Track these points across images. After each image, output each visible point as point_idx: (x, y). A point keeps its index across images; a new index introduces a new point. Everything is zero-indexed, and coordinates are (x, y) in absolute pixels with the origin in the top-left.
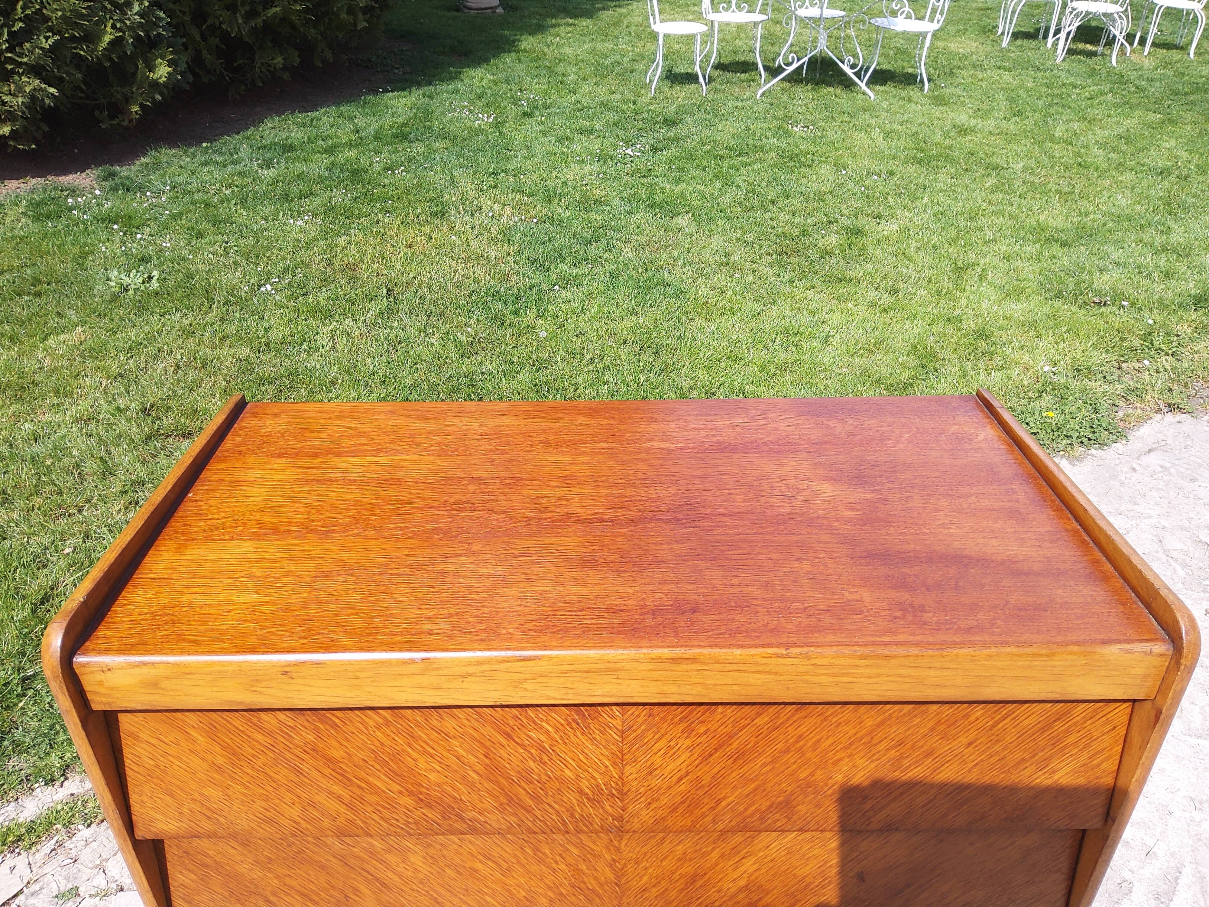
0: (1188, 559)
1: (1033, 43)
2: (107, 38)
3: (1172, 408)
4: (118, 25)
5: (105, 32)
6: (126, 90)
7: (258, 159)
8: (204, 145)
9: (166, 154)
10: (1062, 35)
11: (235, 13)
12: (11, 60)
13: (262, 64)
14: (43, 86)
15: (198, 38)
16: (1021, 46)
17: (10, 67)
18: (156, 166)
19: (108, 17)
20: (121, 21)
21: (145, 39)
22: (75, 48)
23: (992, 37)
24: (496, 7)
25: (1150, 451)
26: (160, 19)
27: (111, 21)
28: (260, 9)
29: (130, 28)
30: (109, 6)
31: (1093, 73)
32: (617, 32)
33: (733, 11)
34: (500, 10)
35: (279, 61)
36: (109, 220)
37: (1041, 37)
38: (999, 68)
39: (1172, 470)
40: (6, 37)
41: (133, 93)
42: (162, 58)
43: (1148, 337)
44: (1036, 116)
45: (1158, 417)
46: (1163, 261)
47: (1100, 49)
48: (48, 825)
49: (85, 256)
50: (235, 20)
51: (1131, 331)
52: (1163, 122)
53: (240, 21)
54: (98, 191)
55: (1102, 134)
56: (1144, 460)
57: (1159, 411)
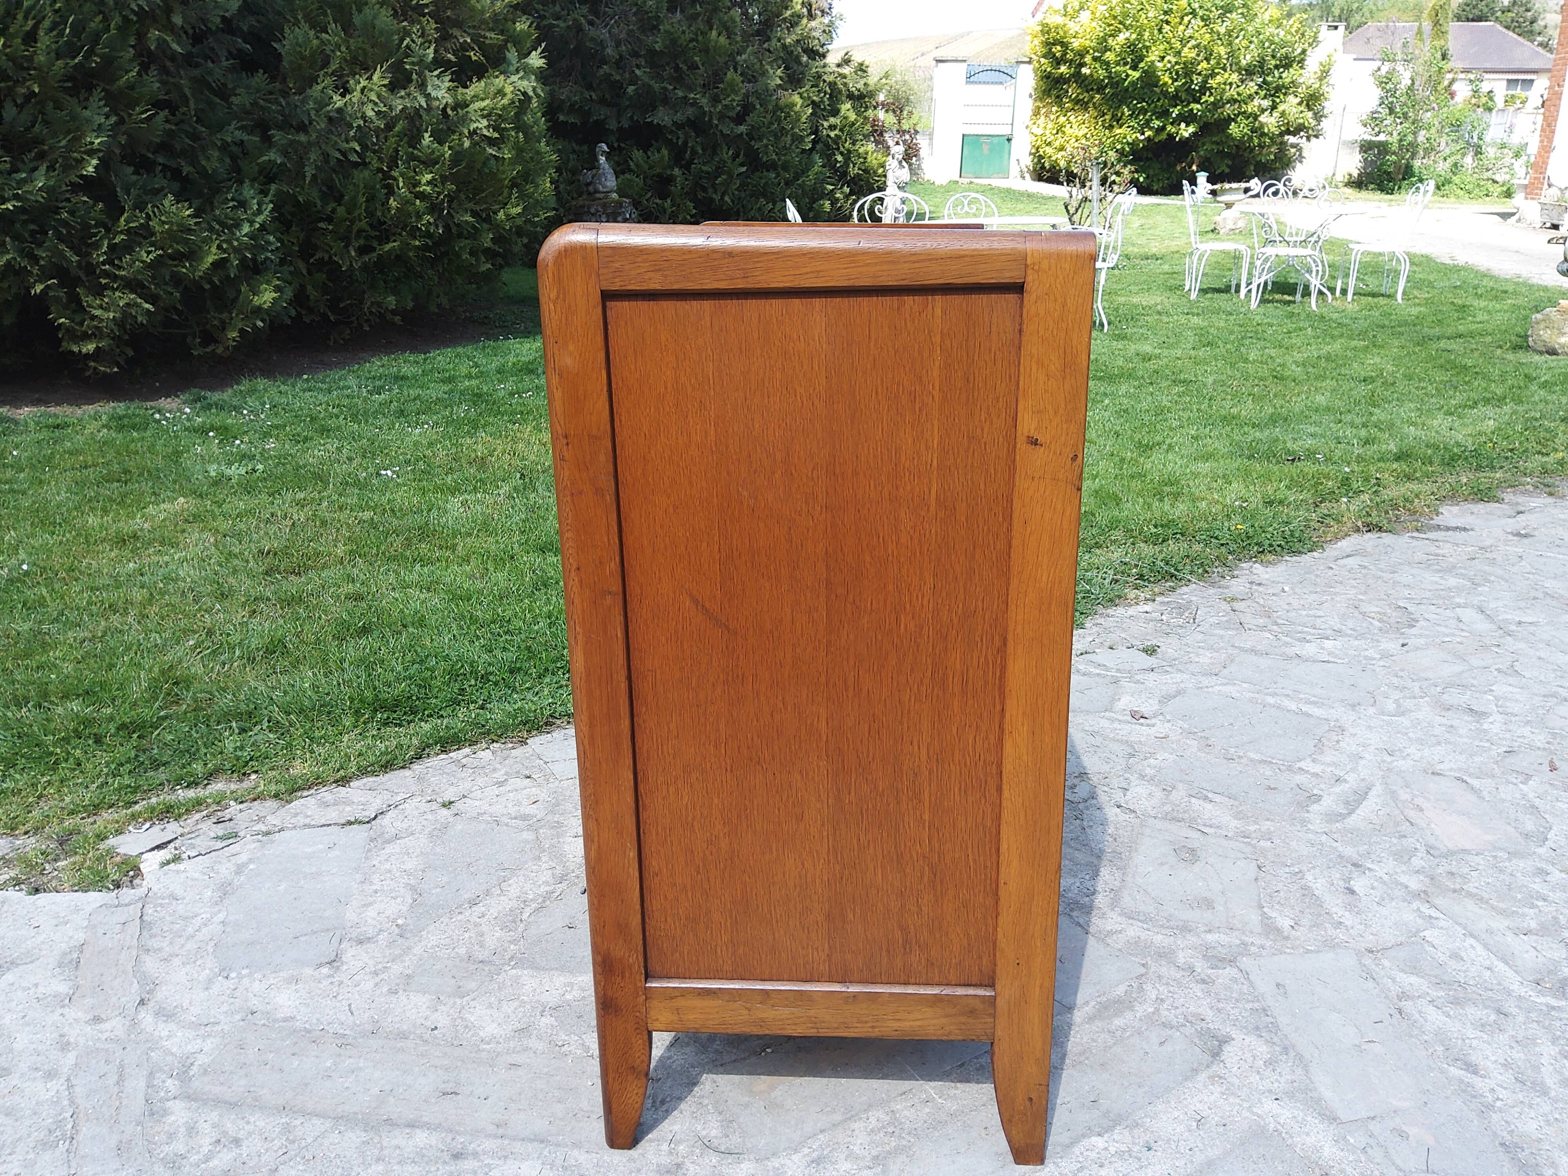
0: (1385, 618)
1: (1223, 296)
2: (210, 259)
3: (1371, 527)
4: (225, 246)
5: (209, 252)
6: (225, 316)
7: (366, 387)
8: (305, 377)
9: (261, 383)
10: (1254, 286)
11: (347, 247)
12: (107, 275)
13: (372, 303)
14: (139, 300)
15: (304, 272)
16: (1210, 298)
17: (103, 281)
18: (252, 391)
19: (214, 237)
20: (228, 242)
21: (251, 264)
22: (176, 266)
23: (1178, 293)
25: (1348, 556)
26: (268, 243)
27: (217, 242)
28: (375, 244)
29: (236, 250)
30: (217, 227)
31: (1291, 315)
35: (392, 301)
36: (202, 431)
37: (1233, 291)
38: (1188, 314)
39: (1371, 567)
40: (105, 249)
41: (232, 319)
42: (268, 282)
43: (1345, 482)
44: (1228, 346)
45: (1356, 535)
46: (1363, 433)
47: (1298, 297)
48: (198, 803)
49: (178, 454)
50: (348, 252)
51: (1327, 477)
52: (1368, 347)
53: (353, 254)
54: (188, 410)
55: (1298, 357)
56: (1341, 562)
57: (1358, 530)
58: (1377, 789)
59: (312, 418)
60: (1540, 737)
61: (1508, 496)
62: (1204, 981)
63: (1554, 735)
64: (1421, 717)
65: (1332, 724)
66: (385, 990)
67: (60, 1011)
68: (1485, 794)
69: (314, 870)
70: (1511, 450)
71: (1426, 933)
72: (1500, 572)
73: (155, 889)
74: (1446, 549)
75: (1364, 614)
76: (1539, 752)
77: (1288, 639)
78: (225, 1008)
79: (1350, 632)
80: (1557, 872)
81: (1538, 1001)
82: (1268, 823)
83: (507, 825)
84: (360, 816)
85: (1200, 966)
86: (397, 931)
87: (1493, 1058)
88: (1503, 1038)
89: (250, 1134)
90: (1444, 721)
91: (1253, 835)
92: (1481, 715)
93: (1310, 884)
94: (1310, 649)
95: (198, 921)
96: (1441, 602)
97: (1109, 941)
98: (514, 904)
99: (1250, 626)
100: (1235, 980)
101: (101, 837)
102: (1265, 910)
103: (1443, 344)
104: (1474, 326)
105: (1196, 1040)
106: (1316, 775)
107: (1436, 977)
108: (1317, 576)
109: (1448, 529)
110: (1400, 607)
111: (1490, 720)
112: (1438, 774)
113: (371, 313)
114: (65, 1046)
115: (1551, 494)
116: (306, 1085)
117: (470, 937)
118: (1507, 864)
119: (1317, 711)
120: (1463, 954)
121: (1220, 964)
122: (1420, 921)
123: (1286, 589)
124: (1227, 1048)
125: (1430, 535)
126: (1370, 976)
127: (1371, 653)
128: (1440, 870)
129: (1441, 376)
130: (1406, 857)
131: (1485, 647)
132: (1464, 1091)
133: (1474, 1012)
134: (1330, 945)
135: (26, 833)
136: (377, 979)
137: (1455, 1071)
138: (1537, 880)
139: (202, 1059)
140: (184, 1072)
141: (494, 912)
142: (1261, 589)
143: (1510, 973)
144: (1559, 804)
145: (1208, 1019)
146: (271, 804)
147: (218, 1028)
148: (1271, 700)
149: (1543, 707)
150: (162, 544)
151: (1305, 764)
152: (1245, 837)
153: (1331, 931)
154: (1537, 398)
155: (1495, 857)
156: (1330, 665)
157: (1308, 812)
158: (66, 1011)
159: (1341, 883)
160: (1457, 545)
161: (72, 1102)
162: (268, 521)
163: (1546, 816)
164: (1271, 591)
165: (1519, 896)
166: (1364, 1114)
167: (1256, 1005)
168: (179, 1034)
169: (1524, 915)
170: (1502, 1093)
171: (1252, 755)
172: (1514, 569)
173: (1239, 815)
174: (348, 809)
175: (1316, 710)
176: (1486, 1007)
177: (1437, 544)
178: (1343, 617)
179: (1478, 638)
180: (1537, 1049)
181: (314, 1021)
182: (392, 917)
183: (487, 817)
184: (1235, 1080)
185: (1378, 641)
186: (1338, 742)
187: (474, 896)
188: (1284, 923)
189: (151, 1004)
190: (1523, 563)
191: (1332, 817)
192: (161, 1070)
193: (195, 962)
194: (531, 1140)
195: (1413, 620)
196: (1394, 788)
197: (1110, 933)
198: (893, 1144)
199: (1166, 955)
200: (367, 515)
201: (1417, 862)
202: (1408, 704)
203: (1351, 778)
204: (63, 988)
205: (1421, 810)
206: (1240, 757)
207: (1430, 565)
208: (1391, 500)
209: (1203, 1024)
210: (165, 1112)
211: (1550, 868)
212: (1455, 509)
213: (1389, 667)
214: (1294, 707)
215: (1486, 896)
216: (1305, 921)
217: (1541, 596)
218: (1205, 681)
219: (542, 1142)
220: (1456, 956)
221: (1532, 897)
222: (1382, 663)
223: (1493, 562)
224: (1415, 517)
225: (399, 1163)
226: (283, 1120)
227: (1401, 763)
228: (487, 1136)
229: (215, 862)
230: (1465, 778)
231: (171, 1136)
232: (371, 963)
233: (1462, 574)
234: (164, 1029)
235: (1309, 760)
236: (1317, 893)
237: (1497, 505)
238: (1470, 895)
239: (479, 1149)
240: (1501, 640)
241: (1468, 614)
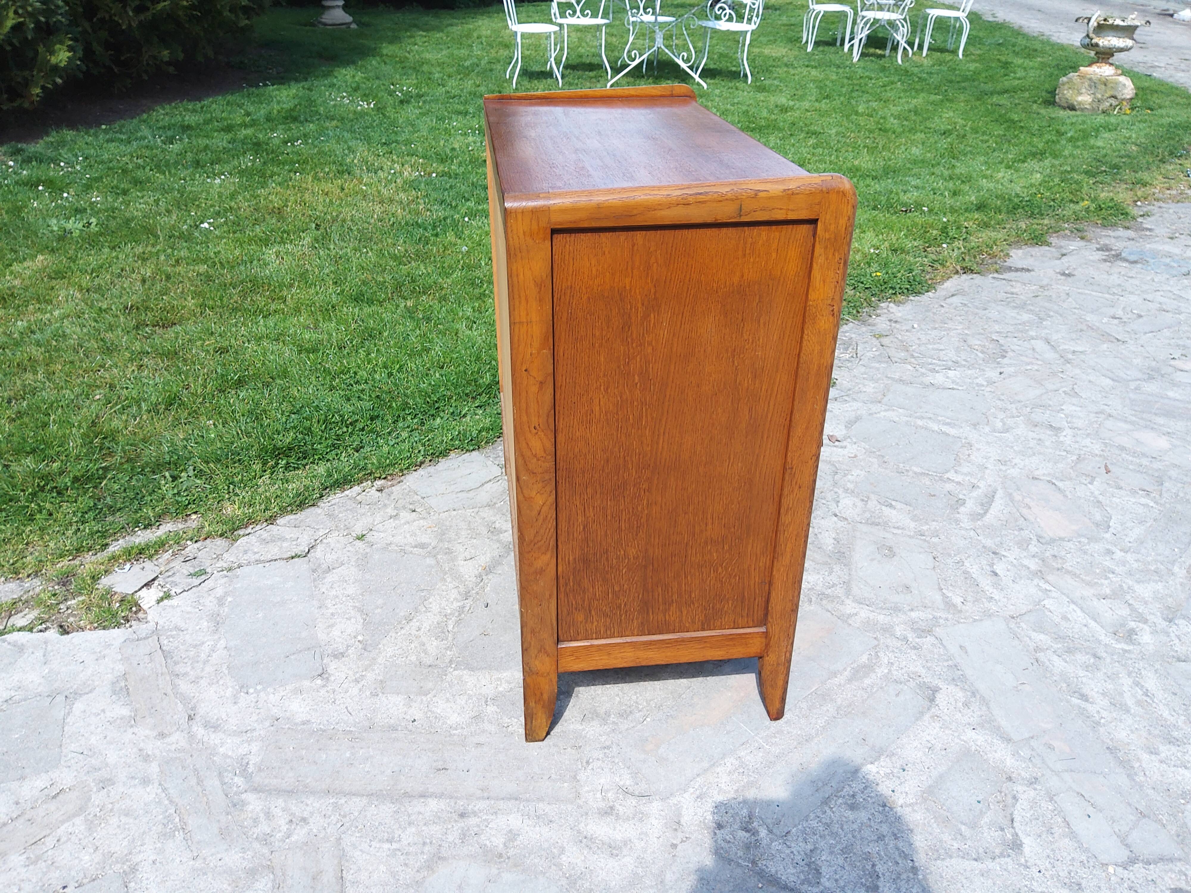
0: (985, 350)
1: (832, 49)
2: (9, 23)
3: (967, 270)
4: (20, 11)
5: (7, 18)
6: (26, 73)
7: (160, 137)
8: (104, 127)
9: (69, 134)
10: (856, 41)
11: (125, 6)
13: (149, 56)
15: (90, 30)
16: (823, 51)
18: (62, 143)
20: (22, 7)
21: (44, 26)
23: (798, 45)
24: (350, 23)
25: (953, 295)
28: (149, 4)
29: (31, 15)
31: (883, 69)
32: (470, 42)
33: (578, 17)
34: (354, 26)
35: (165, 54)
36: (32, 184)
37: (838, 44)
38: (807, 66)
39: (969, 305)
41: (33, 76)
42: (61, 43)
43: (944, 230)
44: (842, 98)
45: (956, 276)
46: (951, 185)
47: (887, 52)
48: (161, 545)
49: (19, 209)
50: (126, 12)
51: (932, 226)
52: (942, 101)
53: (131, 13)
54: (11, 163)
55: (895, 110)
56: (949, 301)
57: (957, 272)
58: (1000, 493)
59: (123, 170)
60: (1098, 447)
61: (1054, 240)
62: (915, 648)
63: (1105, 444)
64: (1019, 433)
65: (964, 441)
66: (368, 693)
67: (131, 730)
68: (1068, 493)
69: (279, 599)
70: (1053, 200)
71: (1046, 602)
72: (1056, 308)
73: (161, 622)
74: (1018, 288)
75: (970, 346)
76: (1097, 458)
77: (923, 370)
78: (255, 717)
79: (964, 363)
80: (1119, 552)
81: (1117, 646)
82: (934, 523)
83: (411, 553)
84: (298, 550)
85: (911, 636)
86: (360, 646)
87: (1096, 690)
88: (1100, 675)
89: (312, 813)
90: (1034, 435)
91: (926, 533)
92: (1057, 430)
93: (969, 570)
94: (939, 379)
95: (206, 648)
96: (1020, 335)
97: (850, 622)
98: (438, 618)
99: (897, 360)
100: (933, 645)
101: (95, 578)
102: (944, 591)
103: (995, 99)
104: (1017, 82)
105: (918, 691)
106: (959, 483)
107: (1054, 633)
108: (934, 314)
109: (1017, 270)
110: (993, 340)
111: (1064, 434)
112: (1036, 479)
113: (148, 64)
114: (147, 759)
115: (1082, 238)
116: (338, 772)
117: (416, 647)
118: (1088, 547)
119: (952, 431)
120: (1069, 616)
121: (923, 634)
122: (1040, 593)
123: (915, 326)
124: (938, 696)
125: (1006, 276)
126: (1016, 636)
127: (980, 381)
128: (1048, 554)
129: (999, 131)
130: (1025, 545)
131: (1054, 374)
132: (1082, 714)
133: (1081, 658)
134: (988, 615)
135: (29, 576)
136: (360, 686)
137: (1075, 701)
138: (1108, 558)
139: (254, 760)
140: (244, 770)
141: (426, 626)
142: (898, 326)
143: (1099, 628)
144: (1114, 499)
145: (923, 675)
146: (220, 542)
147: (255, 734)
148: (920, 423)
149: (1096, 422)
150: (39, 302)
151: (951, 475)
152: (921, 535)
153: (987, 604)
154: (1066, 153)
155: (1079, 542)
156: (954, 391)
157: (958, 513)
158: (135, 730)
159: (988, 567)
160: (1025, 284)
161: (171, 802)
162: (119, 276)
163: (1108, 509)
164: (904, 328)
165: (1098, 571)
166: (1027, 735)
167: (950, 663)
168: (229, 741)
169: (1102, 585)
170: (1104, 714)
171: (915, 469)
172: (1065, 305)
173: (915, 518)
174: (285, 544)
175: (951, 429)
176: (1087, 653)
177: (1011, 283)
178: (958, 350)
179: (1048, 366)
180: (1120, 681)
181: (325, 722)
182: (353, 634)
183: (393, 547)
184: (946, 718)
185: (984, 370)
186: (969, 455)
187: (407, 614)
188: (957, 600)
189: (198, 718)
190: (1070, 299)
191: (976, 517)
192: (226, 770)
193: (218, 682)
194: (510, 799)
195: (1004, 351)
196: (1010, 491)
197: (850, 616)
198: (745, 780)
199: (887, 630)
200: (203, 268)
201: (1033, 549)
202: (1010, 422)
203: (982, 484)
204: (125, 712)
205: (1030, 508)
206: (907, 471)
207: (1009, 302)
208: (978, 247)
209: (920, 679)
210: (244, 803)
211: (1114, 549)
212: (1020, 252)
213: (993, 392)
214: (936, 428)
215: (1078, 572)
216: (969, 598)
217: (1085, 328)
218: (874, 408)
219: (516, 799)
220: (1065, 618)
221: (1105, 571)
222: (988, 389)
223: (1049, 299)
224: (994, 260)
225: (425, 824)
226: (331, 801)
227: (1012, 470)
228: (478, 799)
229: (198, 597)
230: (1054, 481)
231: (256, 821)
232: (351, 673)
233: (1031, 310)
234: (214, 738)
235: (952, 471)
236: (974, 576)
237: (1047, 248)
238: (1068, 572)
239: (476, 809)
240: (1064, 368)
241: (1039, 345)
